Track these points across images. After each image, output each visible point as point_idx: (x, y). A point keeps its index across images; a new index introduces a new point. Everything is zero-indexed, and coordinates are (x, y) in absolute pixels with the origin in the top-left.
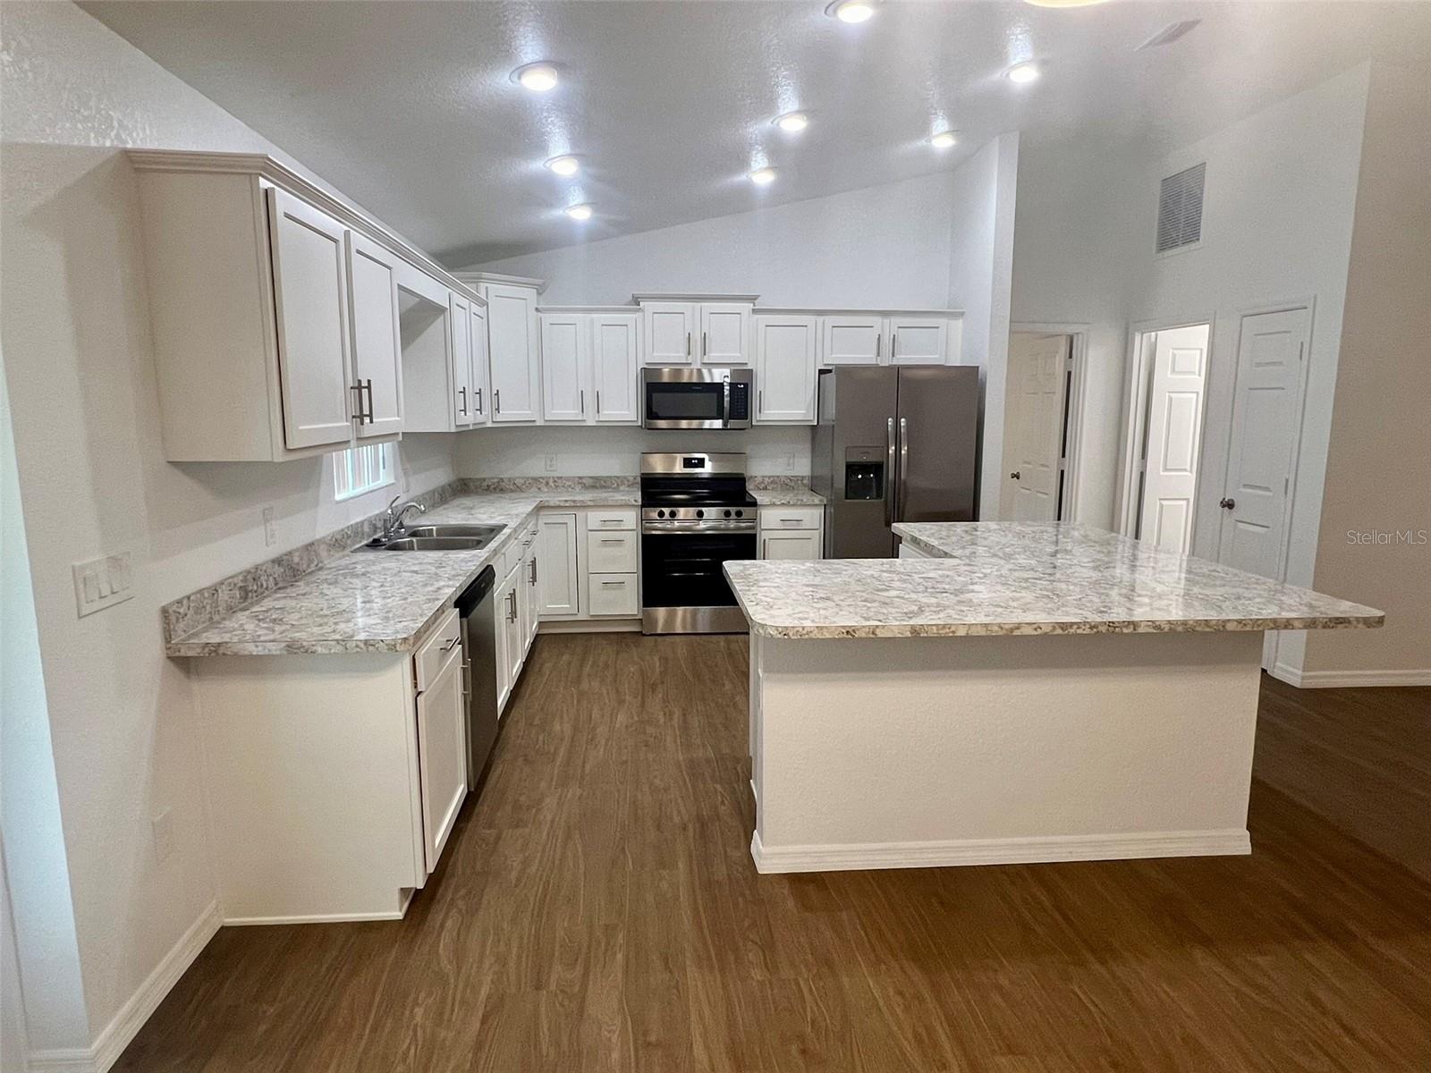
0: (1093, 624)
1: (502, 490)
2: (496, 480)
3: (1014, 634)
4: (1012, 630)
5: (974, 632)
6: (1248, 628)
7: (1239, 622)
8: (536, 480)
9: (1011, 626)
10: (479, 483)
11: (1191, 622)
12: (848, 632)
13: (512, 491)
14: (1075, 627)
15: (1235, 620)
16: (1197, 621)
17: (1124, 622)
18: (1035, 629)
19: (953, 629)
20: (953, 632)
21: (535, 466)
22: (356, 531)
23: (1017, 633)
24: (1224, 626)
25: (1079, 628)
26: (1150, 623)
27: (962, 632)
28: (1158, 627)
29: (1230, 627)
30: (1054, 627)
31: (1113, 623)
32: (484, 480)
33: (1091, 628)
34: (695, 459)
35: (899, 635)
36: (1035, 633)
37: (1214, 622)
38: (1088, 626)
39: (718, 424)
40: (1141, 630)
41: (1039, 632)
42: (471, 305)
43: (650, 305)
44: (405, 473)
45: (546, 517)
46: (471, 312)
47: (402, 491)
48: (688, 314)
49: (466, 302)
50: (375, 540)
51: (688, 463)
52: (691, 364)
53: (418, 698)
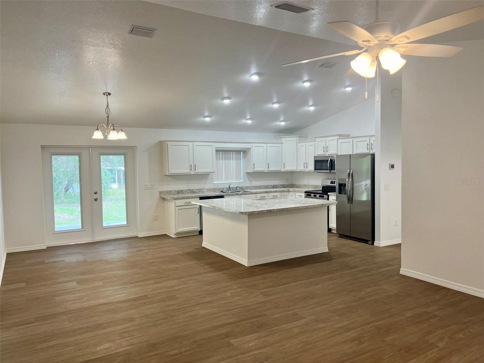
1: (299, 187)
8: (305, 185)
10: (295, 185)
22: (220, 189)
39: (328, 171)
42: (269, 145)
43: (317, 140)
44: (249, 181)
45: (291, 194)
46: (268, 147)
47: (247, 184)
48: (325, 140)
49: (264, 145)
50: (222, 191)
51: (332, 182)
52: (325, 155)
53: (176, 207)
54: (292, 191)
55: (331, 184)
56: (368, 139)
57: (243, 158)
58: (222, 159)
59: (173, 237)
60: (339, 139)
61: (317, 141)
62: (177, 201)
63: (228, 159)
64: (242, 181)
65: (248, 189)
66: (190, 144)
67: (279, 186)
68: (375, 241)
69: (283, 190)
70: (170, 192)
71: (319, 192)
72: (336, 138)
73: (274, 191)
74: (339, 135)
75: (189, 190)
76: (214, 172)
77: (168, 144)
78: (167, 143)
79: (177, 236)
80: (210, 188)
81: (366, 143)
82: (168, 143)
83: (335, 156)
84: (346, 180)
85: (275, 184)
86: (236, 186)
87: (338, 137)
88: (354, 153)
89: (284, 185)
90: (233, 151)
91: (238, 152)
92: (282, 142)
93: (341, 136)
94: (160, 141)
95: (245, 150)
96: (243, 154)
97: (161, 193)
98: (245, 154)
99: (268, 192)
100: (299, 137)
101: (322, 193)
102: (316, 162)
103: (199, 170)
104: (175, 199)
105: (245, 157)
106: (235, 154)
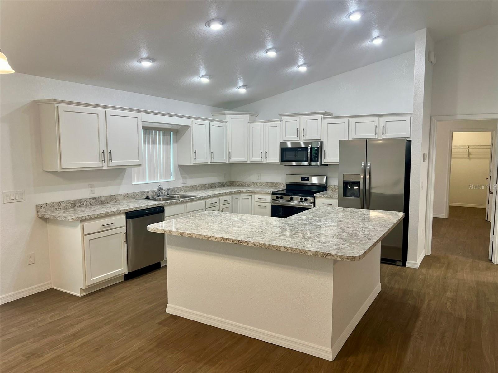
0: (233, 240)
1: (243, 186)
2: (241, 182)
3: (209, 240)
4: (209, 238)
5: (198, 237)
6: (289, 251)
7: (286, 248)
8: (253, 183)
9: (208, 237)
10: (236, 183)
11: (267, 245)
12: (164, 232)
13: (246, 186)
14: (228, 240)
15: (284, 247)
16: (269, 245)
17: (243, 241)
18: (215, 239)
19: (192, 235)
20: (192, 236)
21: (254, 178)
22: (143, 193)
23: (210, 239)
24: (280, 249)
25: (229, 241)
26: (252, 243)
27: (194, 237)
28: (255, 245)
29: (282, 249)
30: (221, 239)
31: (240, 241)
32: (238, 182)
33: (233, 241)
34: (305, 177)
35: (177, 235)
36: (215, 240)
37: (276, 246)
38: (232, 241)
39: (306, 164)
40: (249, 245)
41: (217, 240)
42: (212, 123)
43: (284, 118)
44: (183, 178)
45: (243, 196)
46: (211, 126)
47: (180, 184)
48: (298, 120)
49: (207, 123)
50: (147, 197)
51: (303, 179)
52: (299, 140)
53: (85, 236)
54: (246, 192)
55: (301, 180)
56: (375, 119)
57: (174, 142)
58: (149, 143)
59: (79, 295)
60: (324, 118)
61: (284, 121)
62: (86, 224)
63: (152, 143)
64: (172, 179)
65: (181, 191)
66: (101, 111)
67: (218, 184)
68: (407, 260)
69: (234, 192)
70: (57, 206)
71: (282, 192)
72: (319, 117)
73: (225, 193)
74: (325, 113)
75: (94, 199)
76: (140, 165)
77: (58, 107)
78: (56, 105)
79: (86, 292)
80: (128, 193)
81: (373, 125)
82: (60, 105)
83: (319, 142)
84: (360, 177)
85: (213, 182)
86: (168, 188)
87: (323, 116)
88: (350, 139)
89: (223, 182)
90: (159, 129)
91: (166, 131)
92: (227, 120)
93: (327, 115)
94: (34, 101)
95: (177, 128)
96: (174, 135)
97: (39, 208)
98: (177, 135)
99: (219, 195)
100: (250, 115)
101: (285, 193)
102: (284, 150)
103: (117, 162)
104: (82, 221)
105: (176, 141)
106: (163, 135)
